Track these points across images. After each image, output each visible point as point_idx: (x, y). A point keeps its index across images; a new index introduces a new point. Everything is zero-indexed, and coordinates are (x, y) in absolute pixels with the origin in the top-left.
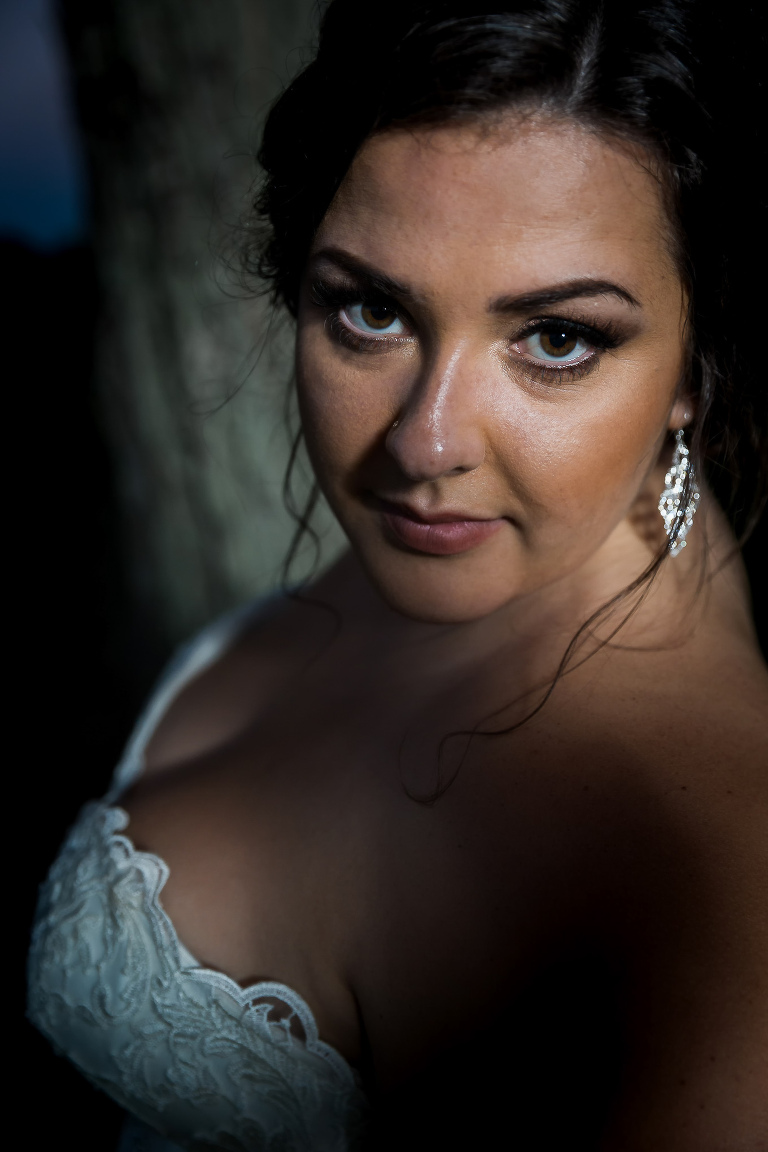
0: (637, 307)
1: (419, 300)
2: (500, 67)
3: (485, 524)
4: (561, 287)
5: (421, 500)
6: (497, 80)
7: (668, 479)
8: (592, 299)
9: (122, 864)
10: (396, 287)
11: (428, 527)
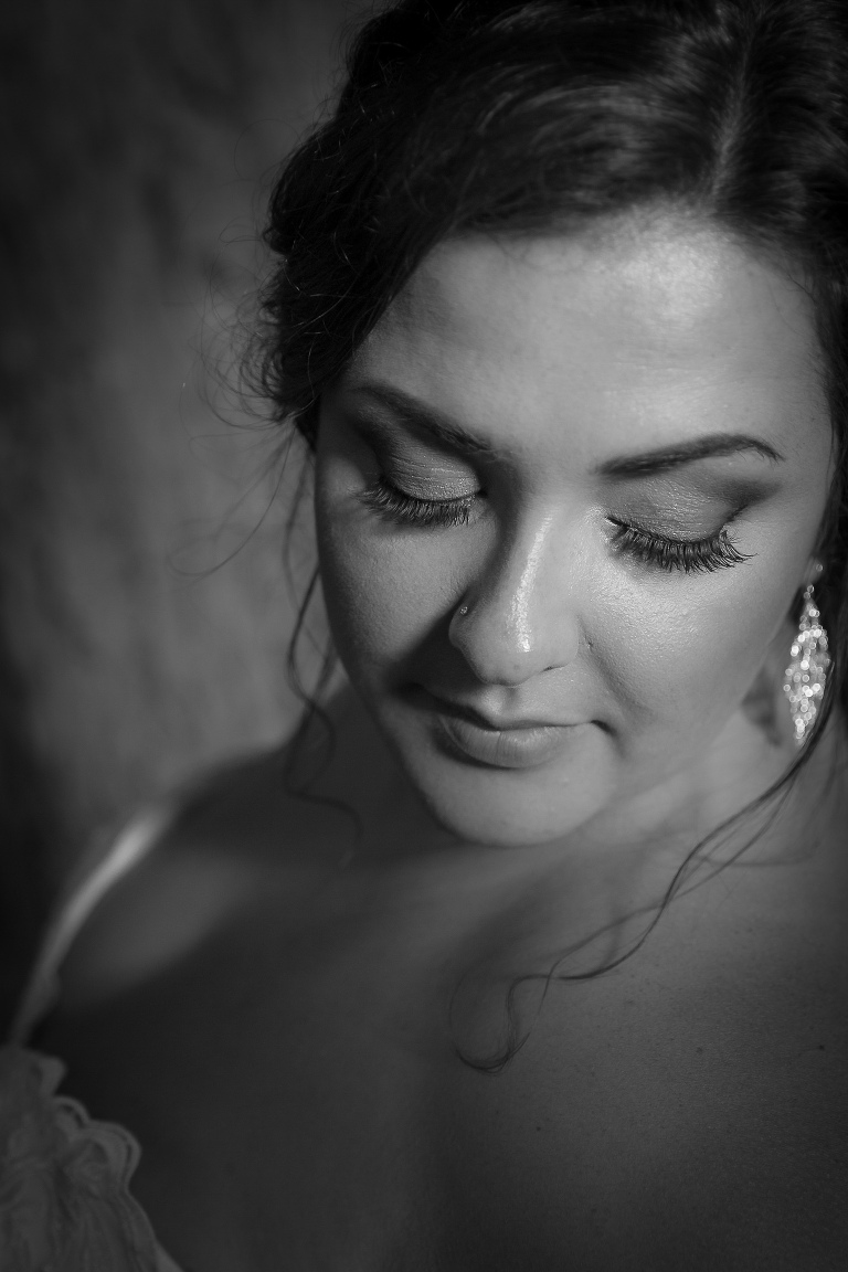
0: (780, 462)
1: (500, 457)
2: (621, 161)
3: (568, 729)
4: (689, 444)
5: (491, 704)
6: (617, 180)
7: (795, 650)
8: (726, 458)
9: (74, 1135)
10: (471, 441)
11: (498, 733)
